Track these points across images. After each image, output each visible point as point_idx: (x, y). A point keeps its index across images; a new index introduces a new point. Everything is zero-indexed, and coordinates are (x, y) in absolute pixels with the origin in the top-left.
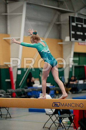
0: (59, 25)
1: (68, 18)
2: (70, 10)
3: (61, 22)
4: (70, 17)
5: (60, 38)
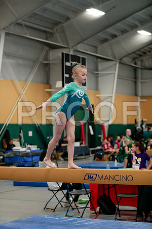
0: (47, 65)
1: (61, 55)
2: (63, 44)
3: (50, 61)
4: (63, 54)
5: (48, 83)
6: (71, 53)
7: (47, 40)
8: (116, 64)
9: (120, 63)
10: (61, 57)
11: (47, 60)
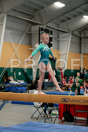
0: (30, 34)
2: (40, 22)
3: (32, 32)
4: (40, 28)
6: (44, 28)
7: (30, 19)
8: (70, 35)
9: (72, 34)
10: (38, 30)
11: (30, 32)
